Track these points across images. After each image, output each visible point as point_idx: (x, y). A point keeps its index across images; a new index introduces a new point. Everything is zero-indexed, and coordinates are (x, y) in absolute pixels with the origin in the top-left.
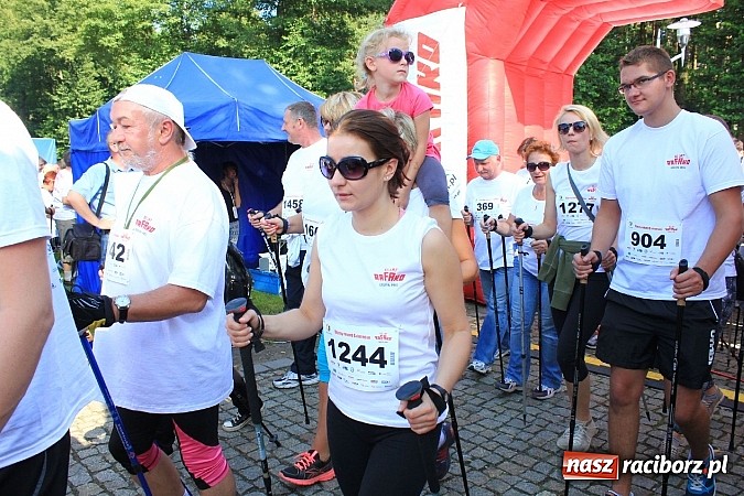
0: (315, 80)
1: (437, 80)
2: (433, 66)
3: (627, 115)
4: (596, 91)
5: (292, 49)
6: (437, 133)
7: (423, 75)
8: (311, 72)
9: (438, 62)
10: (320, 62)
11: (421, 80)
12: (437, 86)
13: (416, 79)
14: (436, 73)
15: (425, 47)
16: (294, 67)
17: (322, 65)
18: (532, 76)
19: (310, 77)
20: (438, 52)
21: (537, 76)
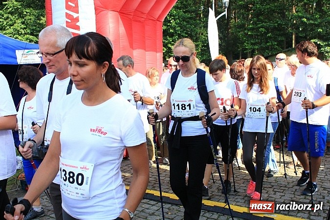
0: (25, 28)
1: (78, 24)
3: (202, 46)
4: (186, 33)
7: (70, 21)
8: (23, 23)
9: (78, 13)
11: (68, 25)
12: (78, 28)
13: (65, 24)
14: (77, 19)
15: (70, 3)
16: (11, 20)
18: (136, 21)
19: (23, 26)
20: (78, 7)
21: (140, 21)
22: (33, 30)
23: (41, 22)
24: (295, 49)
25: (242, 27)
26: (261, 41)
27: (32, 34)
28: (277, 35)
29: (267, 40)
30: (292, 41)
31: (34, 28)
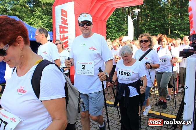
0: (44, 25)
1: (67, 22)
2: (66, 18)
5: (37, 16)
6: (67, 38)
7: (63, 21)
8: (43, 22)
9: (67, 17)
10: (46, 19)
11: (62, 23)
12: (67, 24)
13: (61, 22)
14: (67, 20)
15: (63, 13)
16: (37, 21)
17: (46, 20)
19: (42, 24)
20: (67, 15)
21: (95, 21)
22: (47, 25)
23: (51, 21)
24: (170, 35)
25: (144, 24)
26: (153, 31)
27: (47, 27)
28: (161, 29)
29: (156, 31)
30: (168, 32)
31: (48, 24)
